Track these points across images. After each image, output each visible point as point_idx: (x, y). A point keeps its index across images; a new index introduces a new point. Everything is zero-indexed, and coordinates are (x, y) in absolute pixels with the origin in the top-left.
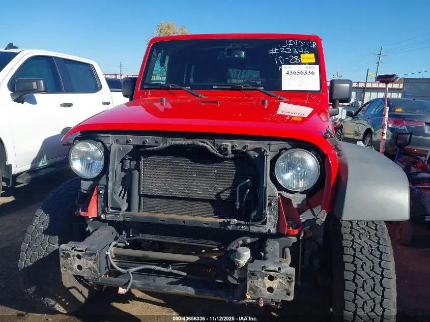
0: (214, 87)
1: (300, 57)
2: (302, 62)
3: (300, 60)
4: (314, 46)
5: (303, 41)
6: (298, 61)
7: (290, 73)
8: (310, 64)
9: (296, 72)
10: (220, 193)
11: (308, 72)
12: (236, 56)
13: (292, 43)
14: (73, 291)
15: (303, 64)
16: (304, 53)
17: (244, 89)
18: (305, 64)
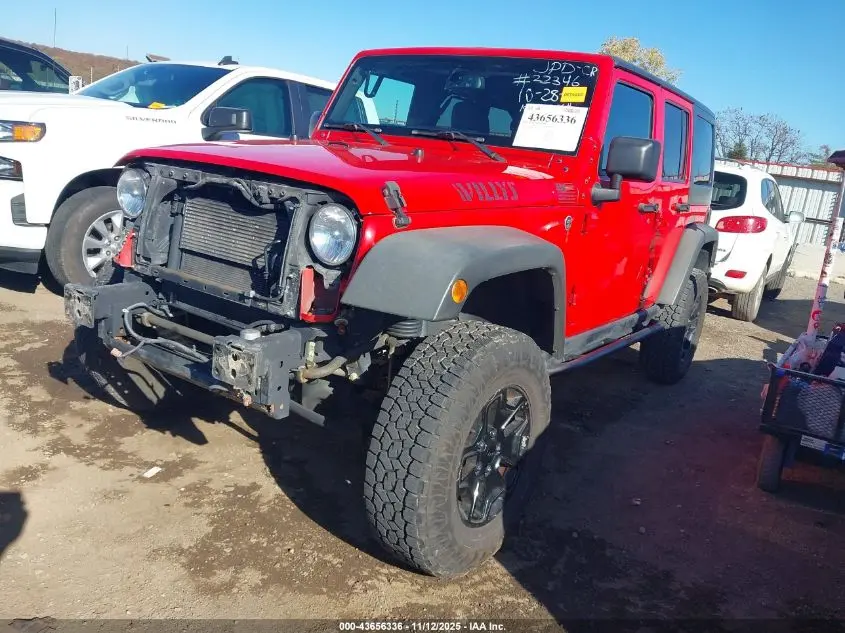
0: (414, 132)
1: (561, 91)
2: (563, 100)
3: (560, 97)
4: (592, 73)
5: (575, 64)
6: (555, 98)
7: (535, 117)
8: (574, 104)
9: (546, 116)
10: (258, 257)
11: (565, 119)
12: (467, 85)
13: (557, 66)
14: (134, 378)
15: (561, 104)
16: (570, 85)
17: (456, 140)
18: (566, 104)
